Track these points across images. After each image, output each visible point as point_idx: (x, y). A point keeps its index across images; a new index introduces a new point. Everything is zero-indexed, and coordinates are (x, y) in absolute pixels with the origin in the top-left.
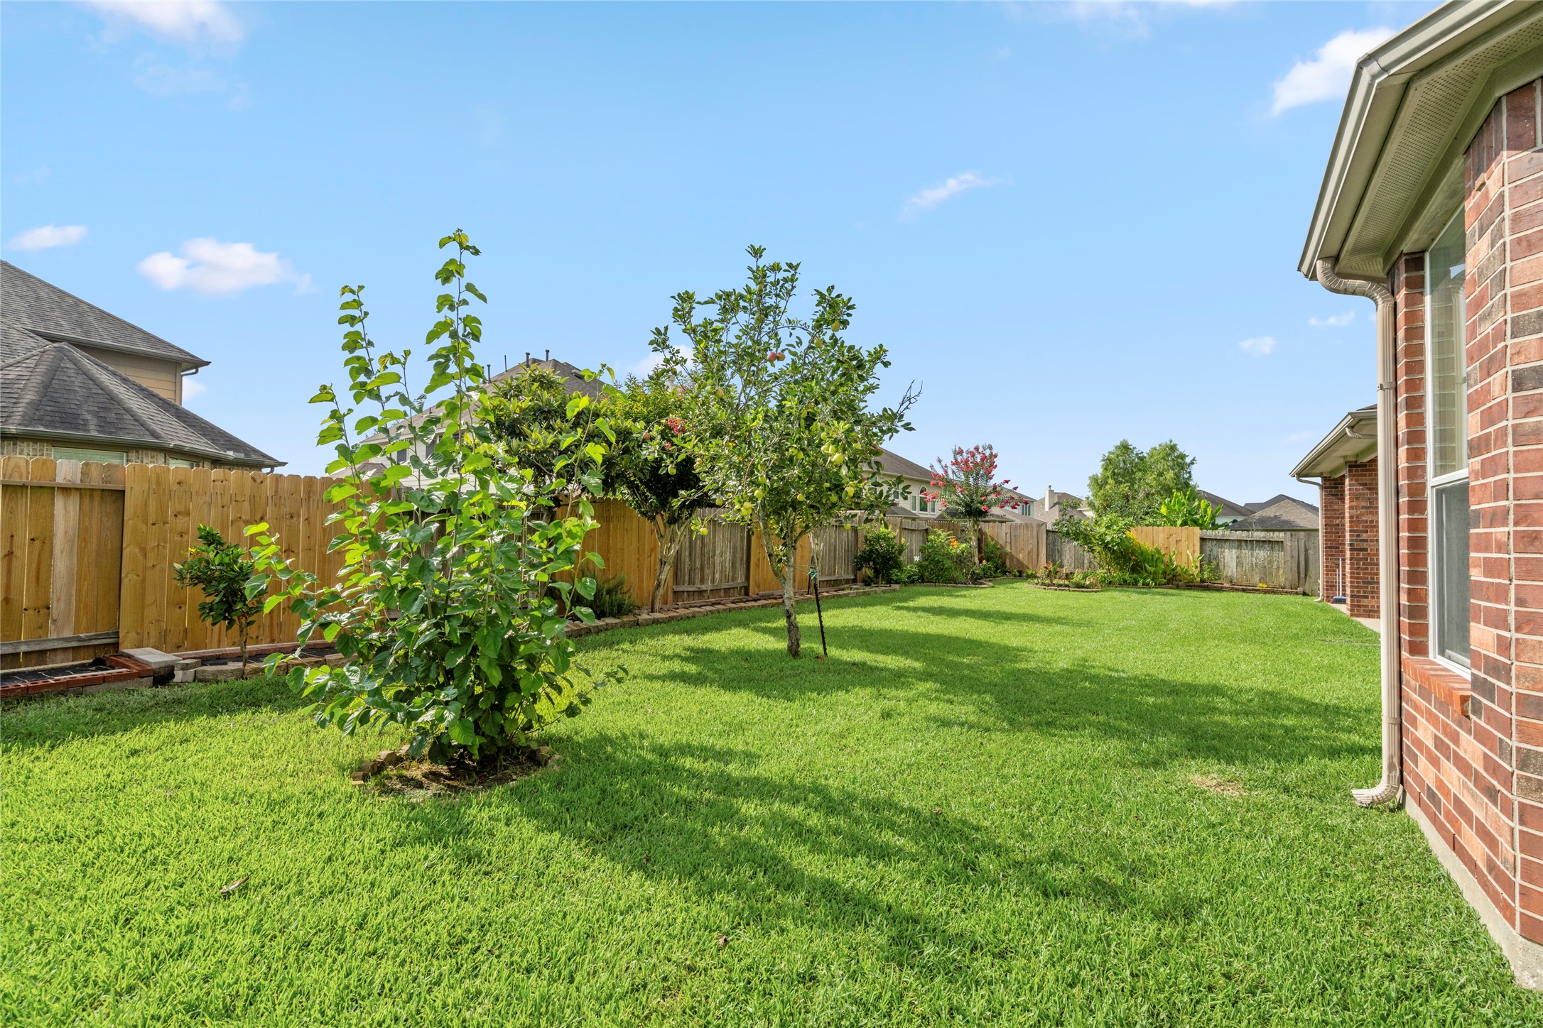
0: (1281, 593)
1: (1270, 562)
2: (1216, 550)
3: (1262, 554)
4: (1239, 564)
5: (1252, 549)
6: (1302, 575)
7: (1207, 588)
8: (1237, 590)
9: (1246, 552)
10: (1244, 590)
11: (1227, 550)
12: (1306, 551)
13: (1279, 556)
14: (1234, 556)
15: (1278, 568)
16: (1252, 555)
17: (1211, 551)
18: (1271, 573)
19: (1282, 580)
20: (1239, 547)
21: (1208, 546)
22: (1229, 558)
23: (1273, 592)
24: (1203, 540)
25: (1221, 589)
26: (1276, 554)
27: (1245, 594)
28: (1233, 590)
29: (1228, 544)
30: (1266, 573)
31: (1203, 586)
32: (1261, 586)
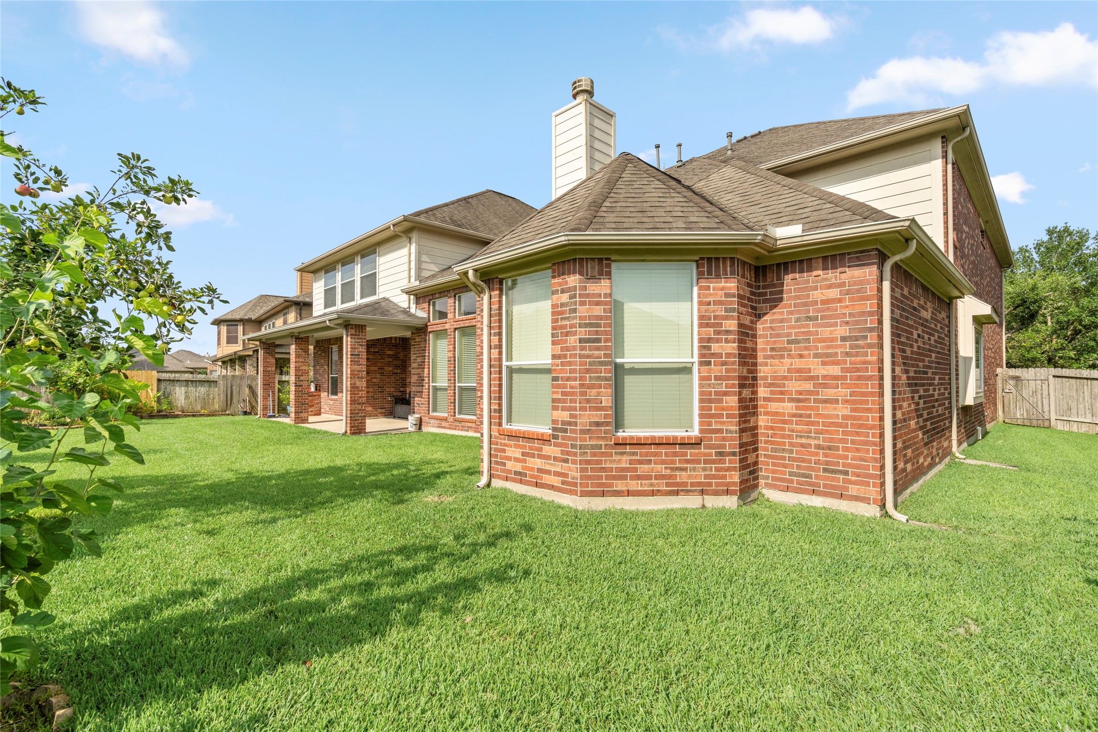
0: (219, 415)
1: (208, 395)
2: (169, 388)
3: (202, 390)
4: (187, 397)
5: (196, 387)
6: (229, 403)
7: (166, 417)
8: (189, 416)
9: (192, 389)
10: (193, 416)
11: (177, 388)
12: (231, 387)
13: (215, 391)
14: (183, 392)
15: (214, 398)
16: (196, 391)
17: (165, 389)
18: (209, 403)
19: (217, 407)
20: (187, 386)
21: (163, 386)
22: (180, 395)
23: (213, 415)
24: (159, 380)
25: (177, 416)
26: (212, 389)
27: (194, 418)
28: (186, 416)
29: (178, 383)
30: (205, 402)
31: (161, 415)
32: (203, 412)
